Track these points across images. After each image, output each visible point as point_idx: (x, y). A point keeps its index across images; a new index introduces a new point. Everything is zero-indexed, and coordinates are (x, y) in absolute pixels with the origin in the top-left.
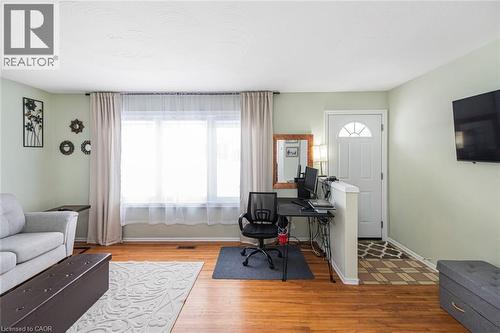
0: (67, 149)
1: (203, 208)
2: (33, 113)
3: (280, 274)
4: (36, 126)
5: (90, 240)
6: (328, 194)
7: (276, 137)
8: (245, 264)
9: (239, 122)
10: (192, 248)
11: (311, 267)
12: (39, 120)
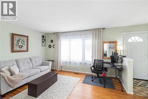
0: (50, 47)
1: (81, 63)
2: (44, 39)
3: (103, 86)
4: (44, 42)
5: (55, 69)
6: (122, 62)
7: (104, 42)
8: (92, 81)
9: (92, 38)
10: (78, 74)
11: (115, 85)
12: (45, 40)
